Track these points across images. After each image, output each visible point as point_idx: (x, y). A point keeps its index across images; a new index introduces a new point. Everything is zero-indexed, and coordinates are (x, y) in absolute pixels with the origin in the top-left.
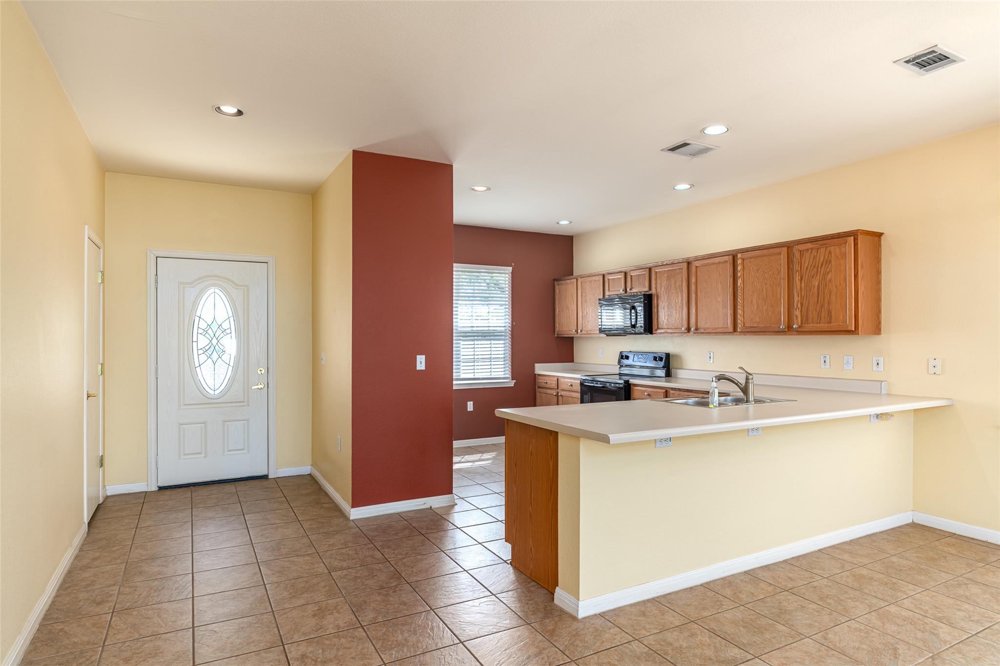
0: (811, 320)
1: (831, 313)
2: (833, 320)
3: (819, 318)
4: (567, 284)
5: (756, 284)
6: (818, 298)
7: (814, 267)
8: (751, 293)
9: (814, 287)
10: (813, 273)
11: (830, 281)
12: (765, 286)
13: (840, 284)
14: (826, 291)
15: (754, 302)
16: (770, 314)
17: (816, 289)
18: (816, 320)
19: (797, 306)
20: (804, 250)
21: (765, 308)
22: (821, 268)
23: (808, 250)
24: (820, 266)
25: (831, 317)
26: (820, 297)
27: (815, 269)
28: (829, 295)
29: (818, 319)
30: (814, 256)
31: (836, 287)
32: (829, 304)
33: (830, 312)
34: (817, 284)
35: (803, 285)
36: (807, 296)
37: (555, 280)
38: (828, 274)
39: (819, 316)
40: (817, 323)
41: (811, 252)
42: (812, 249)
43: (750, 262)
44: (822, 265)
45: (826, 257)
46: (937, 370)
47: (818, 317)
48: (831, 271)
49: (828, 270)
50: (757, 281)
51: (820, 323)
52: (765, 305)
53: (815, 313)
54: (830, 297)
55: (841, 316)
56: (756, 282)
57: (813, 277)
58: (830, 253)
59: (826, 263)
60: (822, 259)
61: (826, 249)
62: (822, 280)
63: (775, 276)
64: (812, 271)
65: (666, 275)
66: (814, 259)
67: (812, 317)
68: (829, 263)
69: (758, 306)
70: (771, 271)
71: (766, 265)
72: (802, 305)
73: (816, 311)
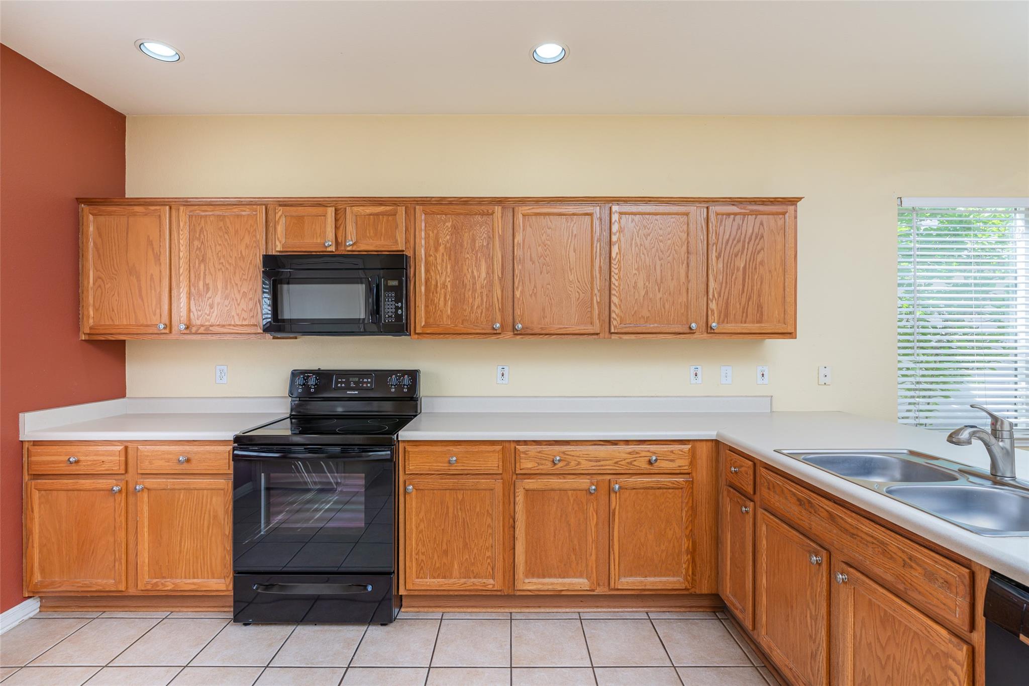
0: (732, 317)
1: (762, 308)
2: (765, 317)
3: (745, 314)
4: (134, 214)
5: (643, 256)
6: (744, 286)
7: (739, 241)
8: (635, 272)
9: (738, 270)
10: (736, 250)
11: (762, 263)
12: (658, 263)
13: (776, 269)
14: (756, 277)
15: (640, 284)
16: (667, 306)
17: (740, 273)
18: (741, 317)
19: (714, 296)
20: (723, 215)
21: (659, 295)
22: (748, 243)
23: (729, 215)
24: (747, 241)
25: (762, 314)
26: (746, 285)
27: (740, 244)
28: (759, 283)
29: (742, 317)
30: (739, 225)
31: (770, 271)
32: (759, 296)
33: (760, 307)
34: (742, 265)
35: (721, 265)
36: (726, 282)
37: (79, 200)
38: (759, 252)
39: (745, 311)
40: (741, 323)
41: (734, 220)
42: (735, 214)
43: (632, 222)
44: (750, 239)
45: (756, 230)
46: (827, 380)
47: (743, 313)
48: (763, 249)
49: (759, 247)
50: (645, 252)
51: (745, 322)
52: (659, 292)
53: (738, 307)
54: (761, 283)
55: (776, 312)
56: (643, 254)
57: (736, 256)
58: (762, 224)
59: (756, 237)
60: (750, 231)
61: (755, 218)
62: (750, 261)
63: (676, 247)
64: (735, 246)
65: (449, 224)
66: (737, 230)
67: (734, 312)
68: (760, 239)
69: (647, 293)
70: (669, 239)
71: (661, 229)
72: (720, 295)
73: (740, 304)
